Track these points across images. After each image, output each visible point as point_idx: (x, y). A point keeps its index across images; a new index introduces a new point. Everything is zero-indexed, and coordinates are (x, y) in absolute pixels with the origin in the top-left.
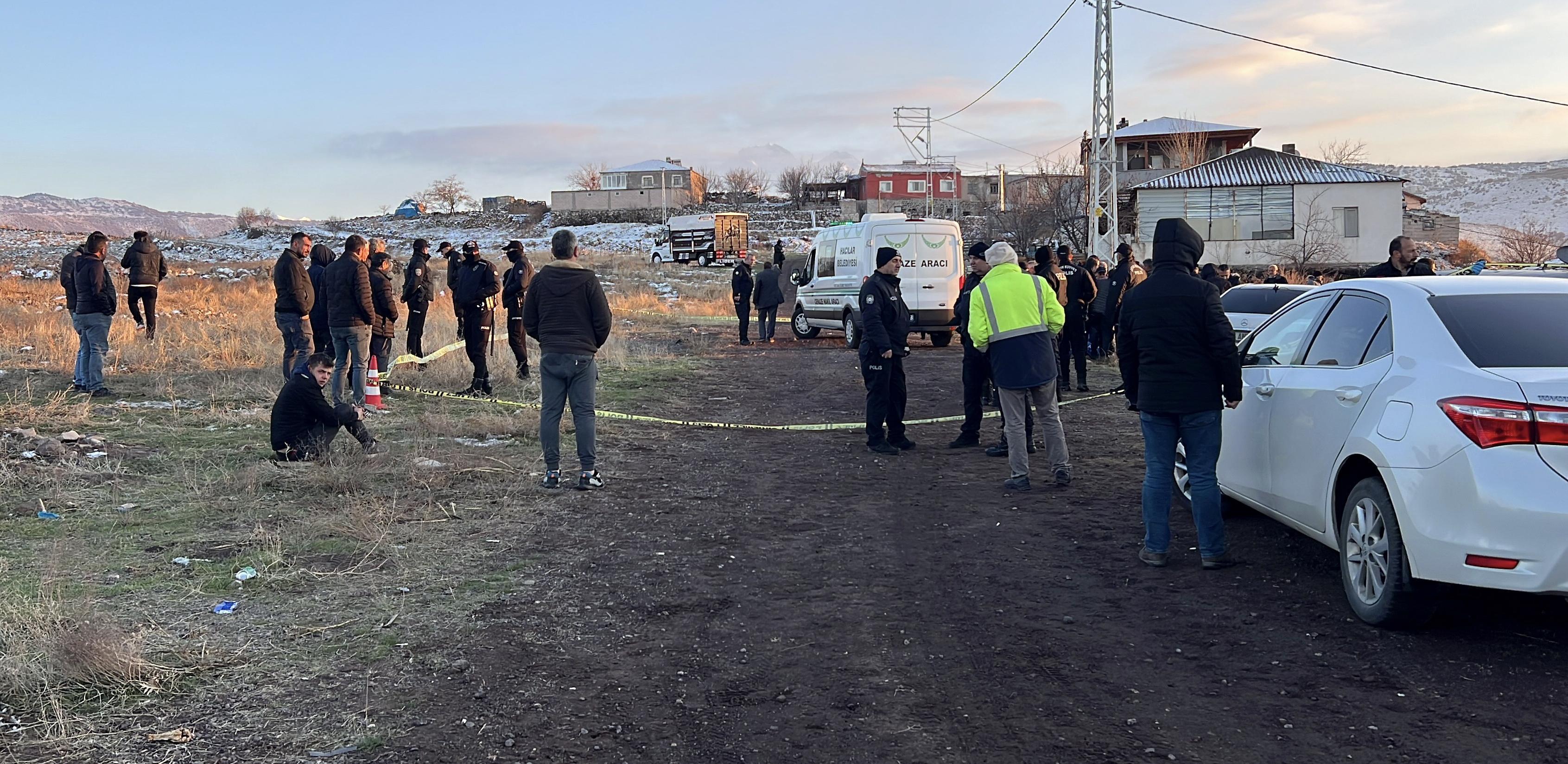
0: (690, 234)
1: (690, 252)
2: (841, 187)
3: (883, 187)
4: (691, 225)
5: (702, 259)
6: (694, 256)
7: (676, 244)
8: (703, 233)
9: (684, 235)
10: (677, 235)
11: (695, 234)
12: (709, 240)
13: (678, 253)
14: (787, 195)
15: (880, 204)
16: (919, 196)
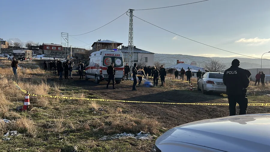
2: (38, 47)
3: (47, 48)
4: (19, 52)
5: (21, 60)
7: (15, 56)
8: (22, 54)
10: (15, 54)
11: (20, 54)
14: (27, 48)
15: (47, 51)
16: (55, 50)
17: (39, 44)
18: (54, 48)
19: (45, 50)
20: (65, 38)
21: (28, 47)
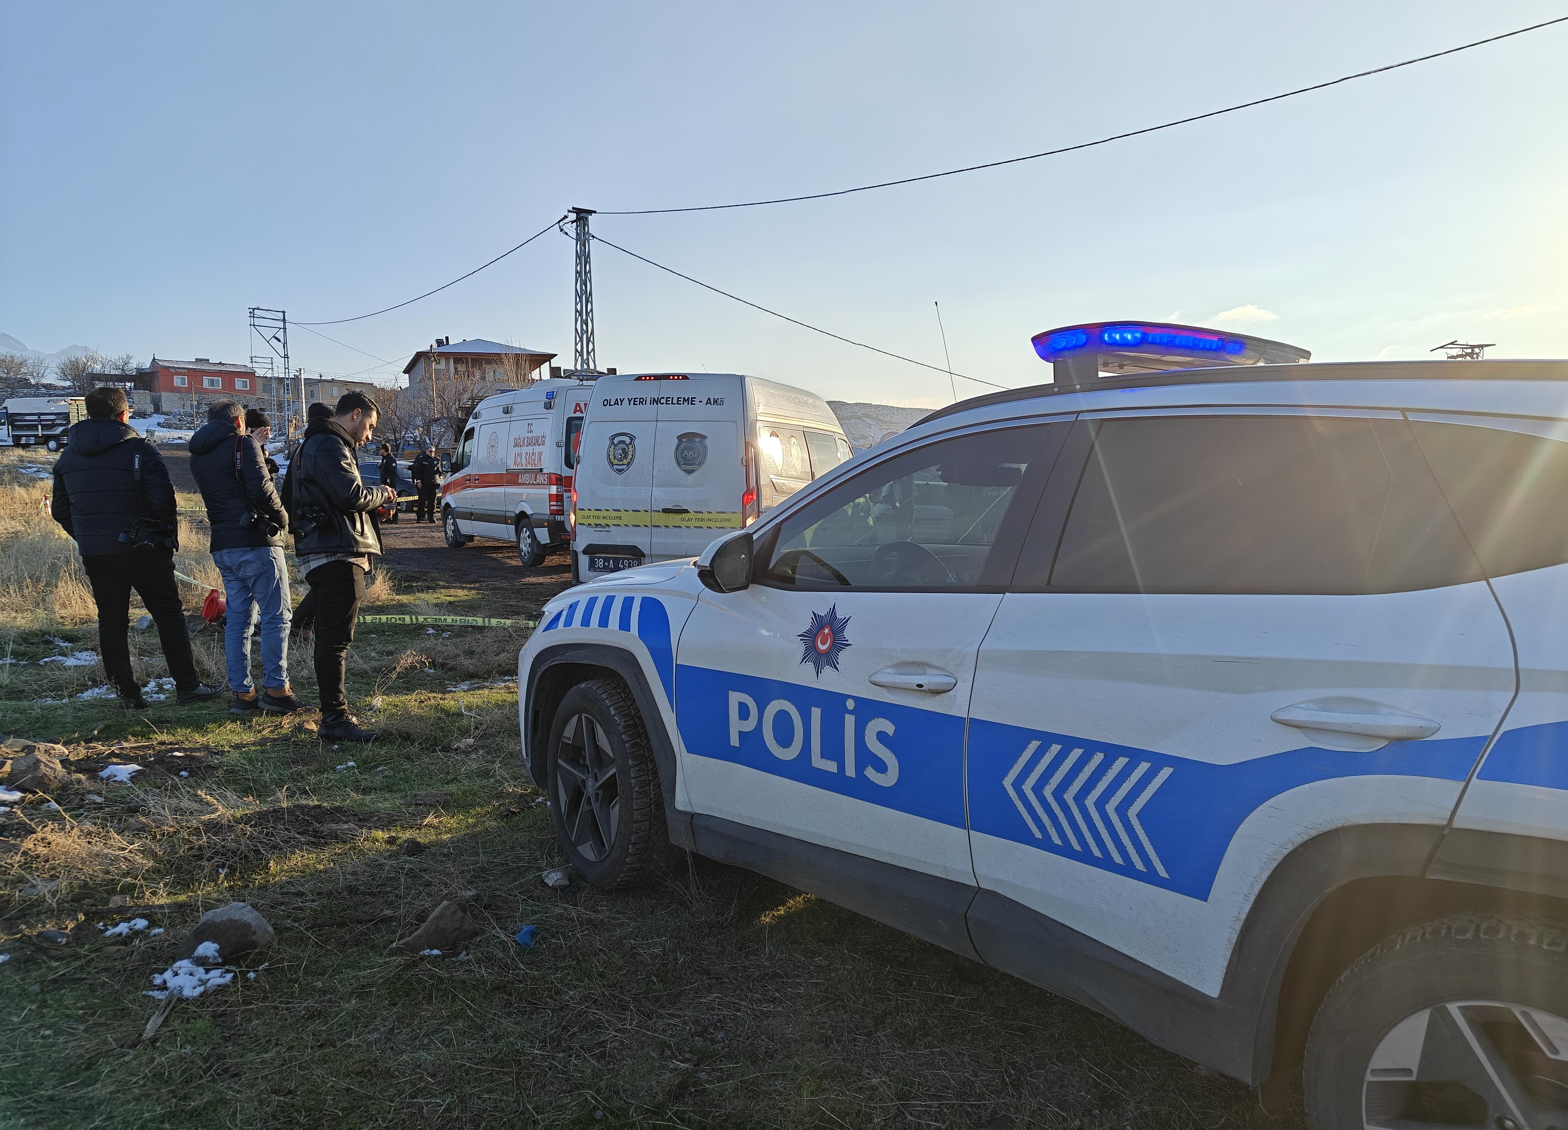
0: (36, 418)
1: (36, 436)
2: (129, 378)
3: (177, 381)
4: (37, 408)
5: (52, 444)
6: (42, 440)
7: (15, 428)
8: (53, 417)
9: (27, 418)
10: (18, 418)
11: (42, 417)
12: (61, 425)
13: (20, 436)
14: (68, 383)
15: (175, 396)
16: (215, 392)
17: (133, 364)
18: (212, 383)
19: (164, 394)
20: (269, 333)
21: (74, 379)
